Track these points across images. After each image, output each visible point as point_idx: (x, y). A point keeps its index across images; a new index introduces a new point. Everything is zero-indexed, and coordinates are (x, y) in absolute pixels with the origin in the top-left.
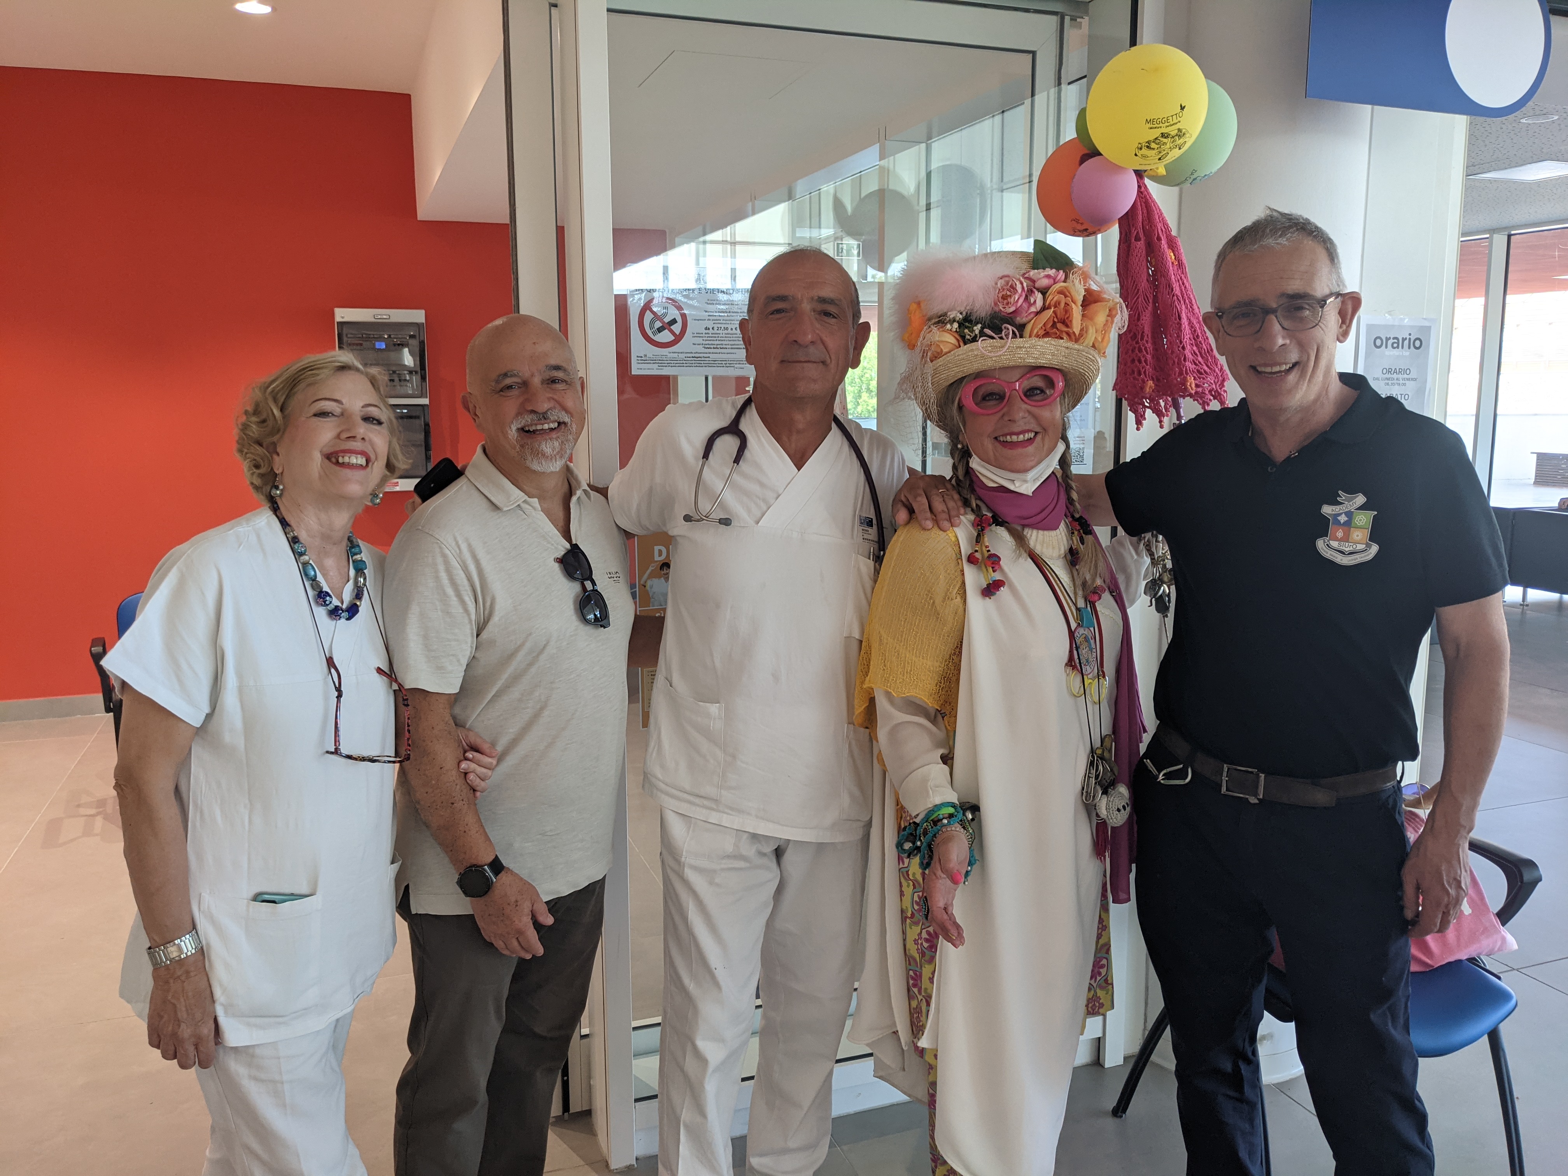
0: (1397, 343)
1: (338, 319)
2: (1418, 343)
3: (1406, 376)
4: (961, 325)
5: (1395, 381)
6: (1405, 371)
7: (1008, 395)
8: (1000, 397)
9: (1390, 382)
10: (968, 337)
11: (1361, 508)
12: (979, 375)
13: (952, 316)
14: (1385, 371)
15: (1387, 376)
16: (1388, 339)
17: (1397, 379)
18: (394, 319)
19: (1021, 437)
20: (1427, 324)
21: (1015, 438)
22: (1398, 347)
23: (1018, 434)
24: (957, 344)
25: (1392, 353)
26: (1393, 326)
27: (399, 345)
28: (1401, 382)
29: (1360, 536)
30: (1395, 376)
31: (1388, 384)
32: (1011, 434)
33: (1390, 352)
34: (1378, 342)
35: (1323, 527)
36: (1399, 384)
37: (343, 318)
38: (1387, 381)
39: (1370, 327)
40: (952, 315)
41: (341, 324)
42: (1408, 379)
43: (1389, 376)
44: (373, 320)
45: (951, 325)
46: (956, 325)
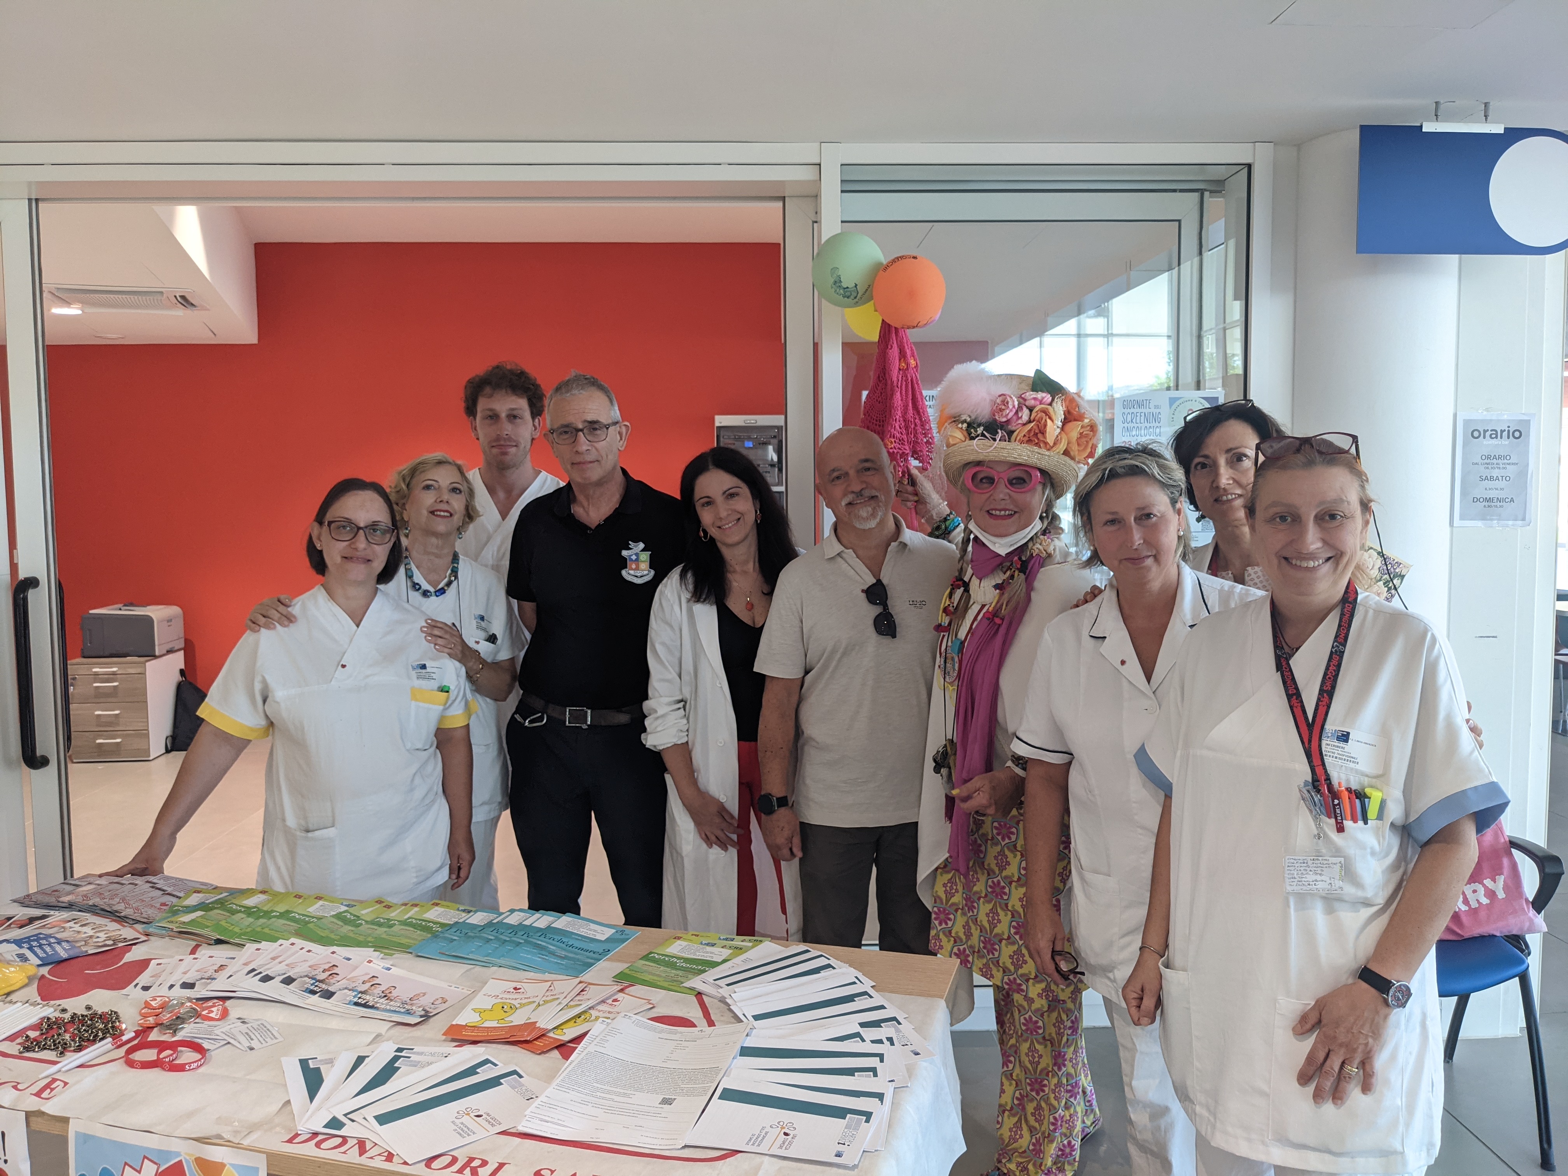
0: (1495, 435)
1: (717, 424)
2: (1517, 434)
3: (1506, 461)
4: (970, 425)
5: (1495, 466)
6: (1505, 457)
7: (996, 480)
8: (991, 480)
9: (1490, 466)
10: (973, 435)
11: (643, 550)
12: (979, 463)
13: (963, 419)
14: (1484, 457)
15: (1486, 461)
16: (1485, 431)
17: (1497, 464)
18: (759, 424)
19: (1003, 513)
20: (1526, 418)
21: (998, 513)
22: (1496, 437)
23: (1000, 510)
24: (963, 439)
25: (1490, 442)
26: (1491, 420)
27: (763, 444)
28: (1501, 466)
29: (644, 566)
30: (1495, 461)
31: (1488, 468)
32: (996, 510)
33: (1488, 442)
34: (1476, 434)
35: (623, 563)
36: (1500, 468)
37: (721, 423)
38: (1487, 466)
39: (1467, 422)
40: (964, 417)
41: (719, 428)
42: (1509, 464)
43: (1489, 461)
44: (744, 424)
45: (962, 424)
46: (965, 425)
